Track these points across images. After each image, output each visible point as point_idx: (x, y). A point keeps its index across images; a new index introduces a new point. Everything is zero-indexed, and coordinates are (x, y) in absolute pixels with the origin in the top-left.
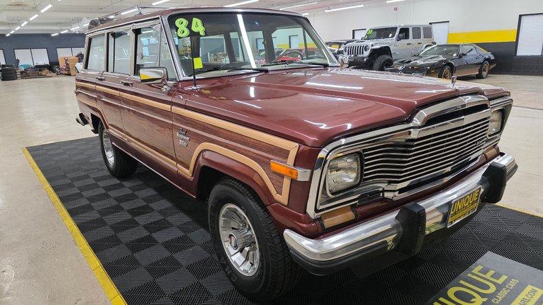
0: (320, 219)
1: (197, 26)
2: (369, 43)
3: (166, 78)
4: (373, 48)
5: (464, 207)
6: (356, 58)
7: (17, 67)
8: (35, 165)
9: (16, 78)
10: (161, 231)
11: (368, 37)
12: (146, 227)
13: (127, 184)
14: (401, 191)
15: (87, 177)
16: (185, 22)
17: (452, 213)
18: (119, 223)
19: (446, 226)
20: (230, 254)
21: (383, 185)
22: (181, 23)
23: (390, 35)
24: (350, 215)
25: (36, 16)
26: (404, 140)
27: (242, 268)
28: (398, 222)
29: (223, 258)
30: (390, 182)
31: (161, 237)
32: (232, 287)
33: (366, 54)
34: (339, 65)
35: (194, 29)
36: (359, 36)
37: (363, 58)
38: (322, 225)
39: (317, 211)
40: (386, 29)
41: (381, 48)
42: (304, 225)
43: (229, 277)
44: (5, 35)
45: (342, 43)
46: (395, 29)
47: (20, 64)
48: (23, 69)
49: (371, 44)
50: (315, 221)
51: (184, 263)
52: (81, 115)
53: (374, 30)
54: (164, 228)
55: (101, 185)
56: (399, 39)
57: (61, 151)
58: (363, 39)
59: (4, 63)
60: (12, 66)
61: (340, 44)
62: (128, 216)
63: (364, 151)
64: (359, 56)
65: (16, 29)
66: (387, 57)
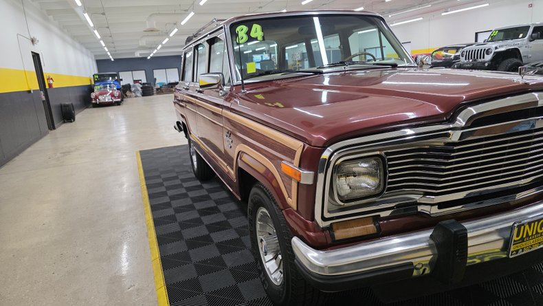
0: (330, 228)
1: (256, 31)
2: (492, 46)
3: (221, 84)
4: (497, 50)
5: (537, 233)
6: (475, 62)
7: (155, 85)
8: (141, 165)
9: (153, 94)
10: (220, 232)
11: (493, 39)
12: (208, 227)
13: (206, 186)
14: (441, 205)
15: (176, 178)
16: (245, 28)
17: (515, 238)
18: (187, 221)
19: (508, 255)
20: (265, 260)
21: (417, 198)
22: (242, 30)
23: (521, 36)
24: (371, 228)
25: (167, 39)
26: (442, 144)
27: (273, 276)
28: (432, 242)
29: (259, 264)
30: (426, 194)
31: (218, 237)
32: (265, 295)
33: (488, 58)
34: (416, 65)
35: (253, 34)
36: (482, 38)
37: (484, 63)
38: (333, 236)
39: (324, 219)
40: (517, 29)
41: (508, 51)
42: (311, 234)
43: (263, 283)
44: (146, 58)
45: (460, 48)
46: (528, 27)
47: (157, 82)
48: (158, 86)
49: (494, 46)
50: (324, 229)
51: (229, 264)
52: (178, 123)
53: (500, 31)
54: (223, 229)
55: (185, 186)
56: (532, 39)
57: (164, 154)
58: (486, 42)
59: (145, 82)
60: (150, 84)
61: (457, 49)
62: (197, 215)
63: (387, 154)
64: (479, 60)
65: (154, 52)
66: (516, 61)
